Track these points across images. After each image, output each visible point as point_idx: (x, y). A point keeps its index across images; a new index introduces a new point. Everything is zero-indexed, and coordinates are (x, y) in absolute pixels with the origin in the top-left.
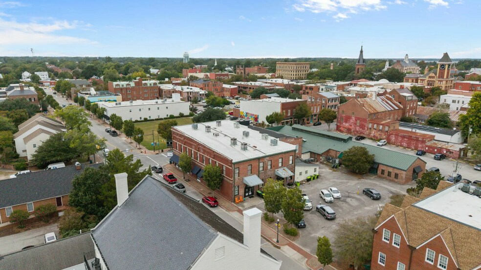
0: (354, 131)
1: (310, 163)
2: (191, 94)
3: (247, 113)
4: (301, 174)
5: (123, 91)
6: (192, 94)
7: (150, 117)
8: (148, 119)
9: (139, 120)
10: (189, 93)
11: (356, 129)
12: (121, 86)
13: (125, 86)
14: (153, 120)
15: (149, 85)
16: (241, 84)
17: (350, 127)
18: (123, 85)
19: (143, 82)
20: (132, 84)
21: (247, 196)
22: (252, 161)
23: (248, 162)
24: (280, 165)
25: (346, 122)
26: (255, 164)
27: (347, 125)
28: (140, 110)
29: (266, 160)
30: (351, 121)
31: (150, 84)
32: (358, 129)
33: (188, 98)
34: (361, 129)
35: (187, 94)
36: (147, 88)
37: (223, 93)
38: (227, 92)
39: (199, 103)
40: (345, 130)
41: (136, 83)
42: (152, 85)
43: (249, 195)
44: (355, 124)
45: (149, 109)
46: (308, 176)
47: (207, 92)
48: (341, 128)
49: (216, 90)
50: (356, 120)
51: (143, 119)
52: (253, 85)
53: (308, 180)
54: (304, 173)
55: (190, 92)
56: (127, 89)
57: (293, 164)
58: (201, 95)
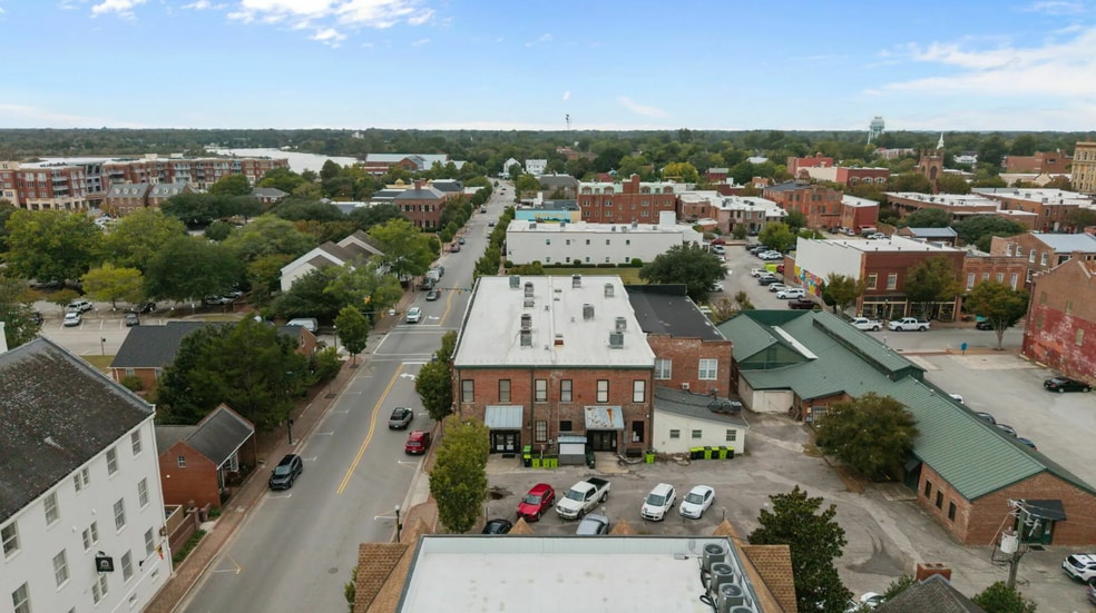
0: (1066, 362)
1: (726, 413)
2: (739, 216)
3: (805, 271)
4: (675, 434)
5: (597, 202)
6: (742, 215)
7: (588, 259)
8: (584, 262)
9: (564, 262)
10: (735, 214)
11: (1071, 356)
12: (593, 192)
13: (602, 192)
14: (593, 266)
15: (653, 191)
16: (906, 200)
17: (1058, 349)
18: (597, 190)
19: (642, 184)
20: (618, 188)
21: (500, 452)
22: (513, 371)
23: (502, 371)
24: (602, 397)
25: (1049, 329)
26: (522, 380)
27: (1049, 339)
28: (568, 242)
29: (554, 376)
30: (1063, 328)
31: (658, 190)
32: (1077, 355)
33: (731, 226)
34: (1085, 359)
35: (728, 215)
36: (650, 197)
37: (841, 218)
38: (849, 217)
39: (750, 238)
40: (1043, 354)
41: (626, 186)
42: (662, 191)
43: (505, 450)
44: (1072, 339)
45: (588, 242)
46: (697, 445)
47: (786, 214)
48: (1036, 348)
49: (821, 210)
50: (1075, 328)
51: (571, 262)
52: (947, 203)
53: (697, 456)
54: (685, 435)
55: (739, 212)
56: (605, 197)
57: (646, 405)
58: (768, 219)
